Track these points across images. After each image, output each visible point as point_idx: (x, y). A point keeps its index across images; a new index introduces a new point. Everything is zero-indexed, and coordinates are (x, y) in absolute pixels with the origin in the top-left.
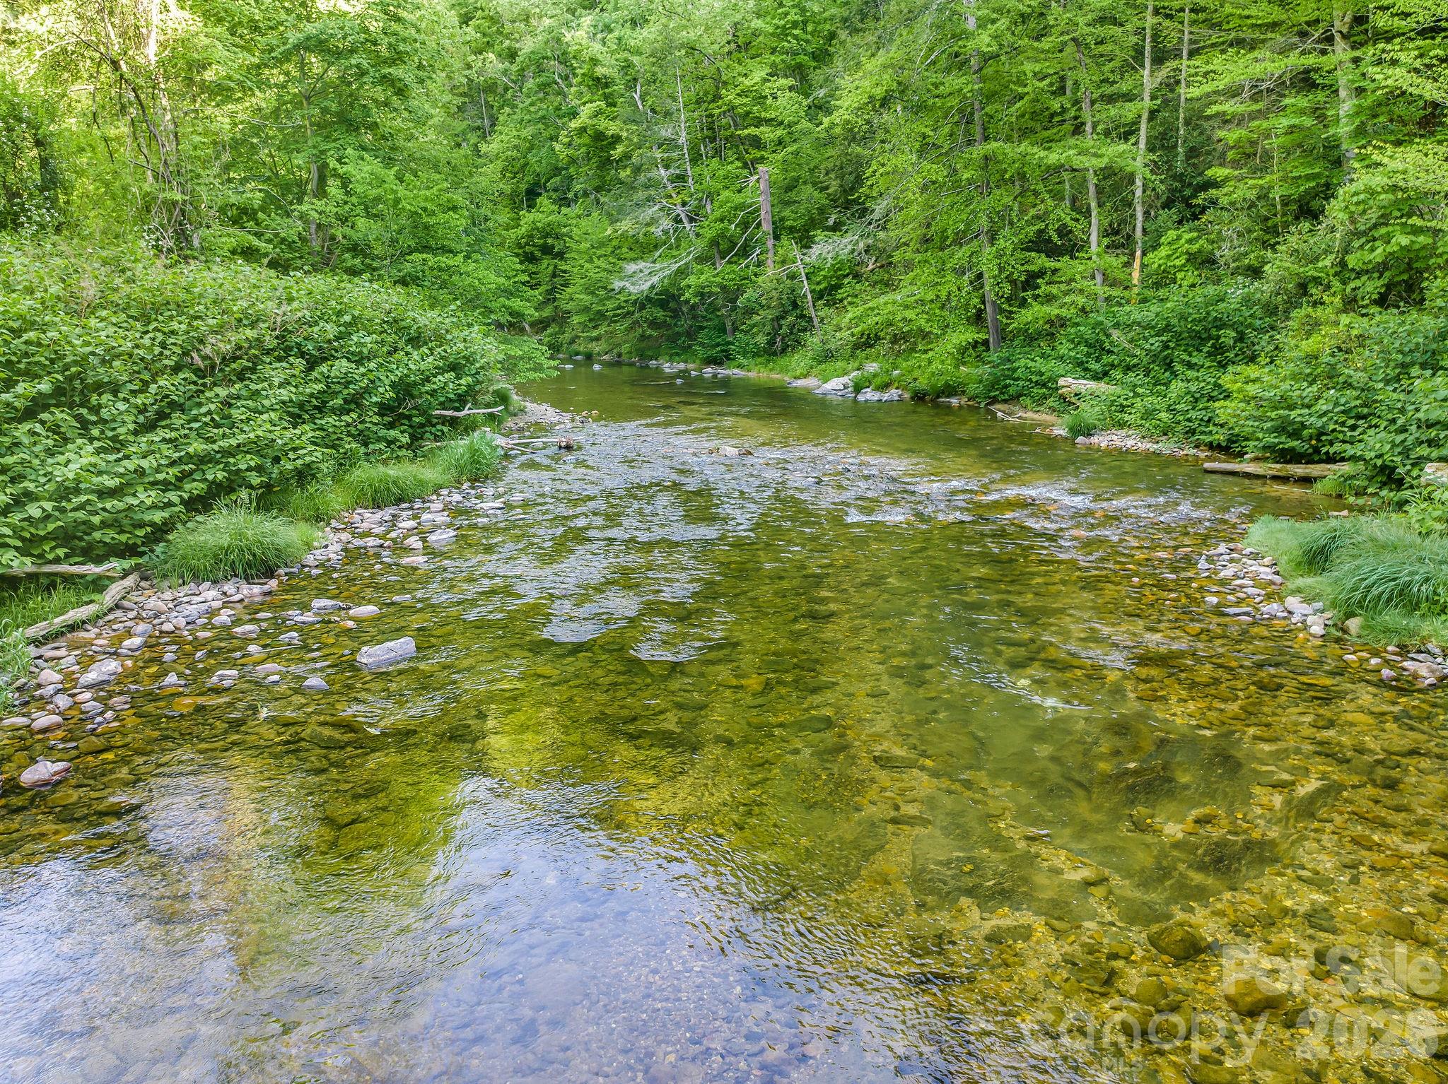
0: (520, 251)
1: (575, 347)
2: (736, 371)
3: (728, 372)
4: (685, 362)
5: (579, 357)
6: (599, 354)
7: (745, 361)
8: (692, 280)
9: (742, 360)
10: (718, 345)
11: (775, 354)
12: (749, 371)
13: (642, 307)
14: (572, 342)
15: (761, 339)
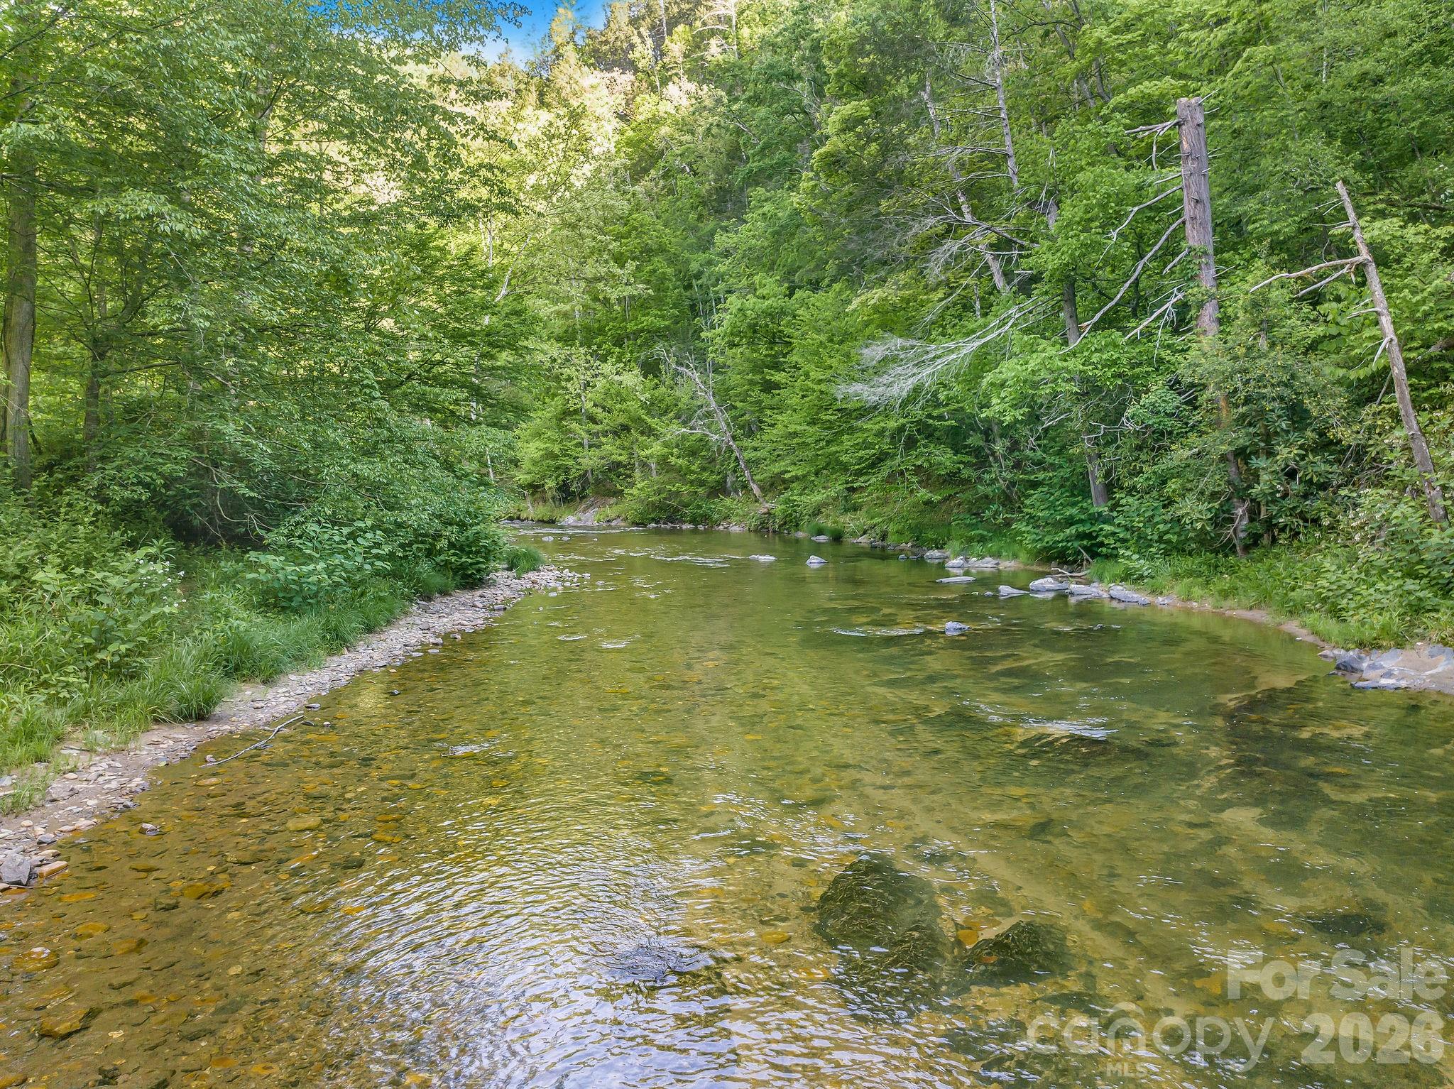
0: (758, 377)
1: (821, 520)
2: (1119, 590)
3: (1095, 590)
4: (997, 555)
5: (822, 539)
6: (853, 534)
7: (1139, 564)
8: (1009, 370)
9: (1132, 560)
10: (1070, 522)
11: (1229, 548)
12: (1155, 591)
13: (911, 443)
14: (817, 512)
15: (1194, 511)
